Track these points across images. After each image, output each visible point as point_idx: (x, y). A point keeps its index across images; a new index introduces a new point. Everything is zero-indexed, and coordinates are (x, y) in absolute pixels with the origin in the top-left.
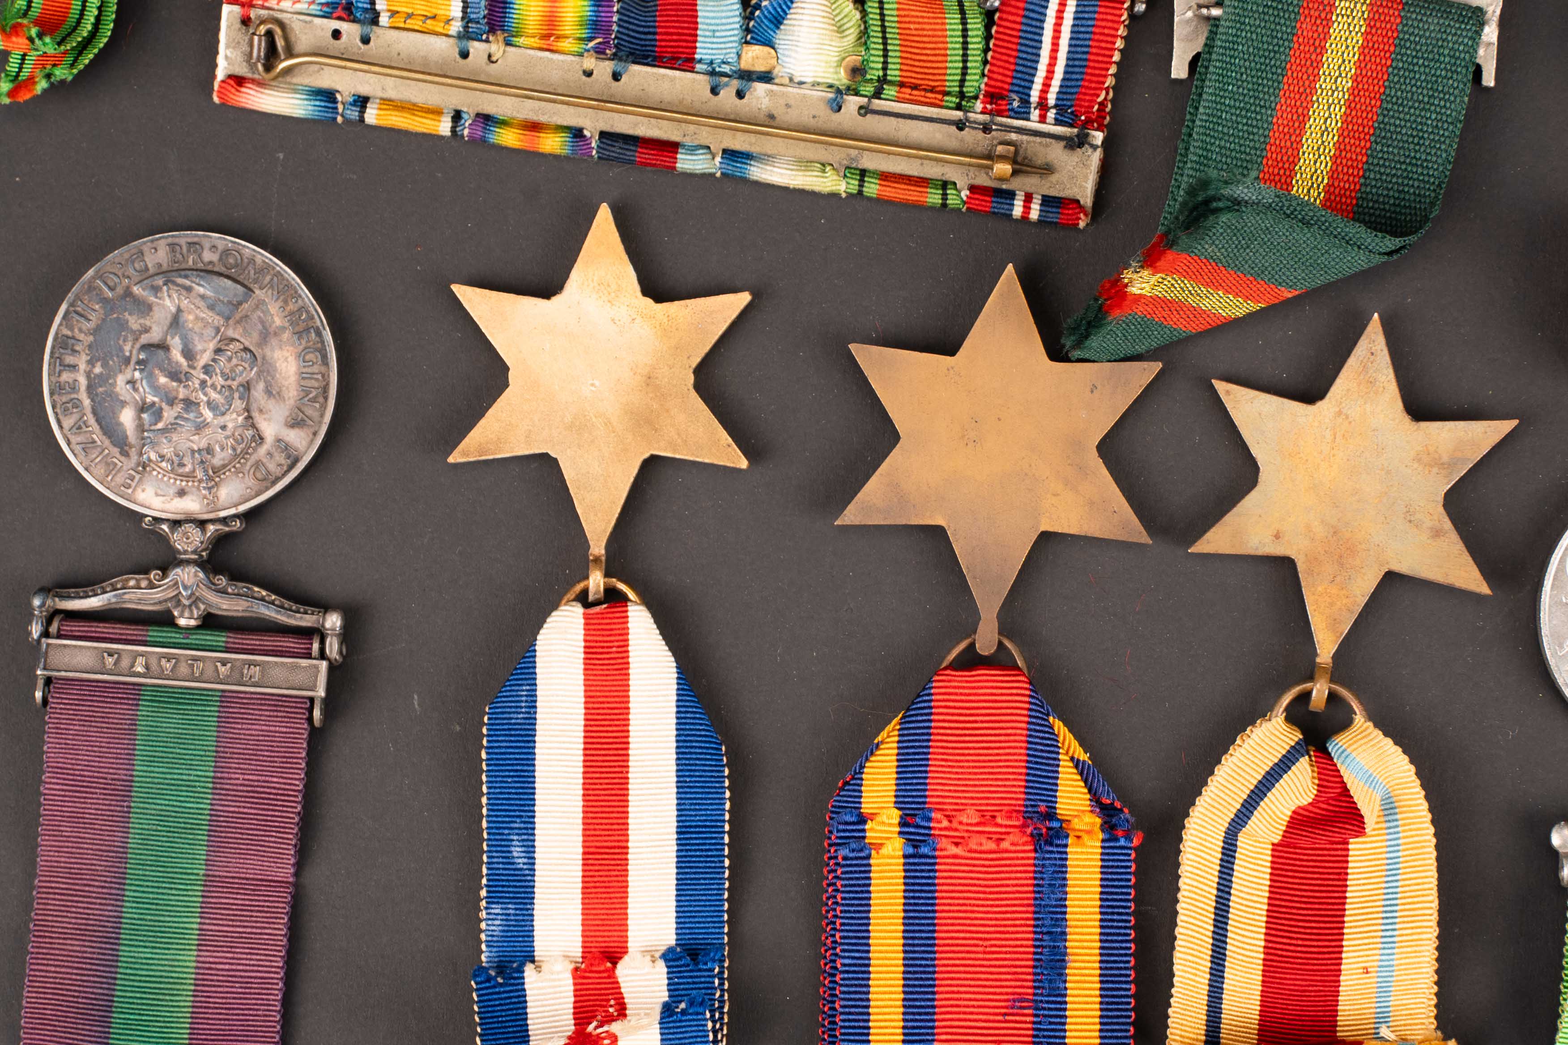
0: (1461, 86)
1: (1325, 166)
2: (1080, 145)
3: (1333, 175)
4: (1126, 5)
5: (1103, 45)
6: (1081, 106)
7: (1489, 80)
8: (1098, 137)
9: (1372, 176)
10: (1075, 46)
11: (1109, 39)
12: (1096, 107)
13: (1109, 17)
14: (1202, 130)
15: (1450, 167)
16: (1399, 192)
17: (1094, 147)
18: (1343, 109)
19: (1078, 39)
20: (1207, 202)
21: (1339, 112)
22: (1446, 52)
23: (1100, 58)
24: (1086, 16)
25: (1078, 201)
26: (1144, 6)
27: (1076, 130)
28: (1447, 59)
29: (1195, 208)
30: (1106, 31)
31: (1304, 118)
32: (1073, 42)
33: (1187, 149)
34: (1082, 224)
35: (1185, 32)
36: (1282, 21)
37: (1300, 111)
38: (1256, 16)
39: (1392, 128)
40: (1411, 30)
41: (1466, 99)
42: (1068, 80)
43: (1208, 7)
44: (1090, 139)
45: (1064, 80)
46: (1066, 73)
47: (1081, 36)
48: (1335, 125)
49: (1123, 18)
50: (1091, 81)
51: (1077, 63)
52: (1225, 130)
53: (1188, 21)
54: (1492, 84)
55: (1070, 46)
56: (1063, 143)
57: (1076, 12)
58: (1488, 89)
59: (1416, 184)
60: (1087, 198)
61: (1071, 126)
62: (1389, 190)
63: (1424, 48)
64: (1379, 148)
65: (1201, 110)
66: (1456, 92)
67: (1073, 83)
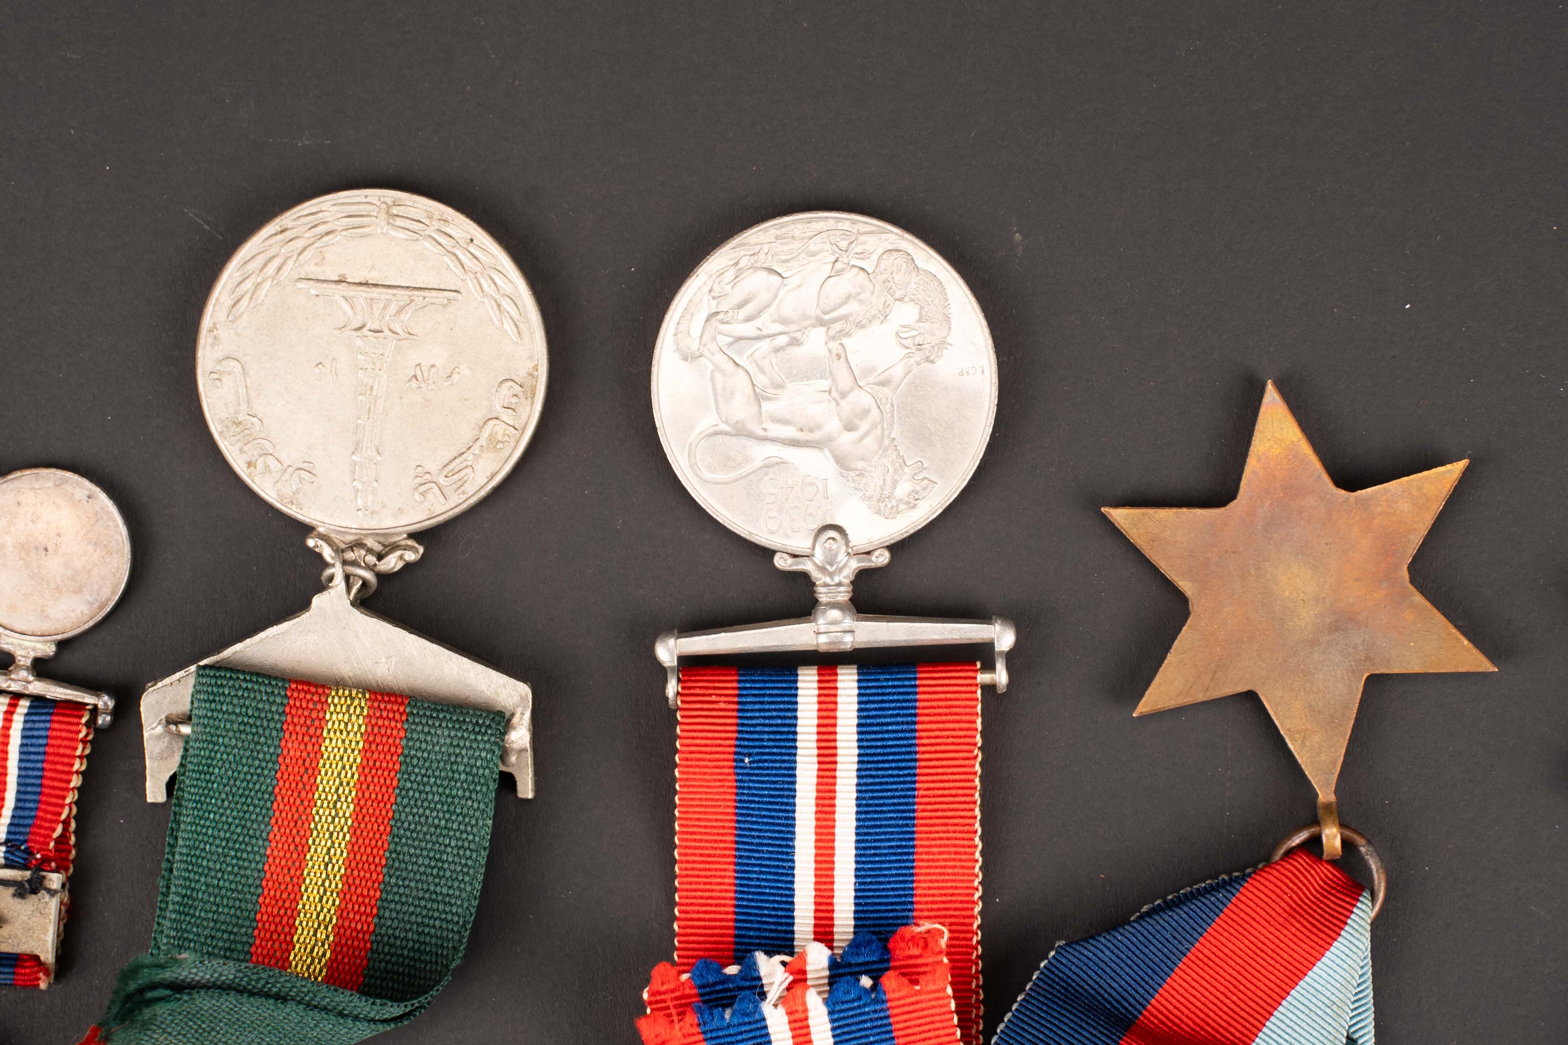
0: (482, 806)
1: (332, 902)
2: (34, 892)
3: (342, 912)
4: (84, 720)
5: (59, 767)
6: (35, 842)
7: (526, 789)
8: (55, 880)
9: (387, 914)
10: (26, 769)
11: (66, 760)
12: (52, 844)
13: (64, 734)
14: (183, 866)
15: (475, 903)
16: (419, 934)
17: (52, 893)
18: (348, 837)
19: (28, 761)
20: (141, 991)
21: (343, 840)
22: (462, 768)
23: (56, 784)
24: (36, 733)
25: (37, 958)
26: (108, 718)
27: (28, 874)
28: (463, 776)
29: (129, 997)
30: (62, 751)
31: (302, 849)
32: (23, 765)
33: (168, 887)
34: (43, 985)
35: (157, 750)
36: (263, 740)
37: (297, 840)
38: (231, 734)
39: (407, 858)
40: (418, 744)
41: (490, 822)
42: (22, 808)
43: (176, 723)
44: (47, 883)
45: (16, 808)
46: (18, 800)
47: (32, 757)
48: (340, 854)
49: (81, 736)
50: (47, 812)
51: (29, 789)
52: (211, 864)
53: (159, 737)
54: (530, 796)
55: (20, 769)
56: (12, 890)
57: (24, 729)
58: (527, 801)
59: (437, 923)
60: (47, 953)
61: (25, 867)
62: (407, 931)
63: (435, 765)
64: (393, 881)
65: (180, 842)
66: (478, 814)
67: (27, 813)
